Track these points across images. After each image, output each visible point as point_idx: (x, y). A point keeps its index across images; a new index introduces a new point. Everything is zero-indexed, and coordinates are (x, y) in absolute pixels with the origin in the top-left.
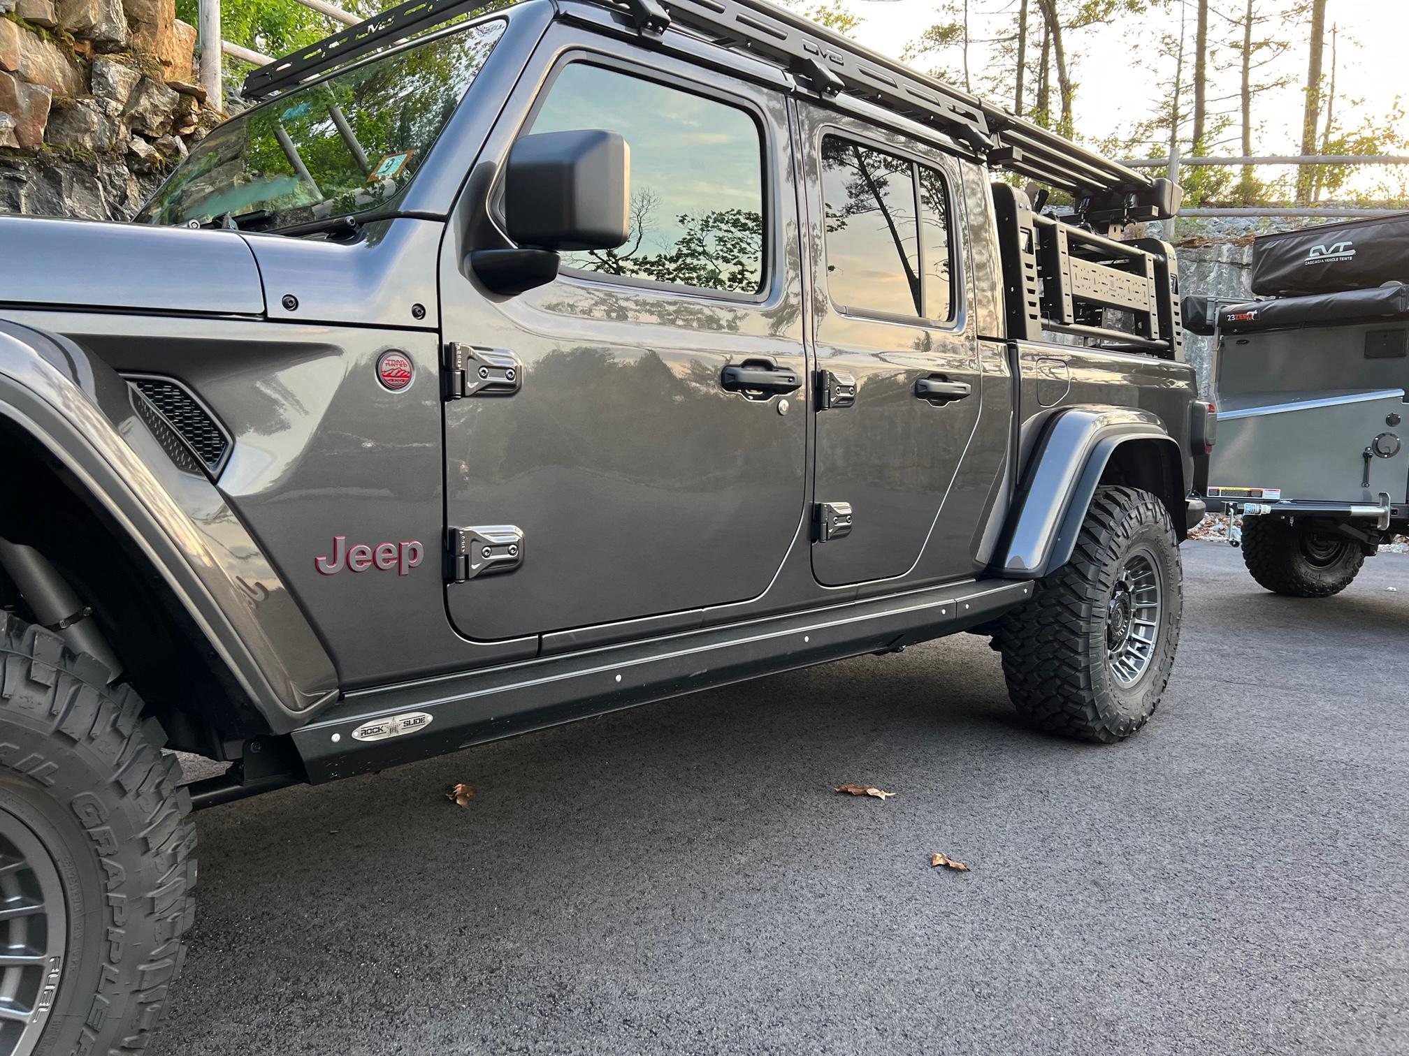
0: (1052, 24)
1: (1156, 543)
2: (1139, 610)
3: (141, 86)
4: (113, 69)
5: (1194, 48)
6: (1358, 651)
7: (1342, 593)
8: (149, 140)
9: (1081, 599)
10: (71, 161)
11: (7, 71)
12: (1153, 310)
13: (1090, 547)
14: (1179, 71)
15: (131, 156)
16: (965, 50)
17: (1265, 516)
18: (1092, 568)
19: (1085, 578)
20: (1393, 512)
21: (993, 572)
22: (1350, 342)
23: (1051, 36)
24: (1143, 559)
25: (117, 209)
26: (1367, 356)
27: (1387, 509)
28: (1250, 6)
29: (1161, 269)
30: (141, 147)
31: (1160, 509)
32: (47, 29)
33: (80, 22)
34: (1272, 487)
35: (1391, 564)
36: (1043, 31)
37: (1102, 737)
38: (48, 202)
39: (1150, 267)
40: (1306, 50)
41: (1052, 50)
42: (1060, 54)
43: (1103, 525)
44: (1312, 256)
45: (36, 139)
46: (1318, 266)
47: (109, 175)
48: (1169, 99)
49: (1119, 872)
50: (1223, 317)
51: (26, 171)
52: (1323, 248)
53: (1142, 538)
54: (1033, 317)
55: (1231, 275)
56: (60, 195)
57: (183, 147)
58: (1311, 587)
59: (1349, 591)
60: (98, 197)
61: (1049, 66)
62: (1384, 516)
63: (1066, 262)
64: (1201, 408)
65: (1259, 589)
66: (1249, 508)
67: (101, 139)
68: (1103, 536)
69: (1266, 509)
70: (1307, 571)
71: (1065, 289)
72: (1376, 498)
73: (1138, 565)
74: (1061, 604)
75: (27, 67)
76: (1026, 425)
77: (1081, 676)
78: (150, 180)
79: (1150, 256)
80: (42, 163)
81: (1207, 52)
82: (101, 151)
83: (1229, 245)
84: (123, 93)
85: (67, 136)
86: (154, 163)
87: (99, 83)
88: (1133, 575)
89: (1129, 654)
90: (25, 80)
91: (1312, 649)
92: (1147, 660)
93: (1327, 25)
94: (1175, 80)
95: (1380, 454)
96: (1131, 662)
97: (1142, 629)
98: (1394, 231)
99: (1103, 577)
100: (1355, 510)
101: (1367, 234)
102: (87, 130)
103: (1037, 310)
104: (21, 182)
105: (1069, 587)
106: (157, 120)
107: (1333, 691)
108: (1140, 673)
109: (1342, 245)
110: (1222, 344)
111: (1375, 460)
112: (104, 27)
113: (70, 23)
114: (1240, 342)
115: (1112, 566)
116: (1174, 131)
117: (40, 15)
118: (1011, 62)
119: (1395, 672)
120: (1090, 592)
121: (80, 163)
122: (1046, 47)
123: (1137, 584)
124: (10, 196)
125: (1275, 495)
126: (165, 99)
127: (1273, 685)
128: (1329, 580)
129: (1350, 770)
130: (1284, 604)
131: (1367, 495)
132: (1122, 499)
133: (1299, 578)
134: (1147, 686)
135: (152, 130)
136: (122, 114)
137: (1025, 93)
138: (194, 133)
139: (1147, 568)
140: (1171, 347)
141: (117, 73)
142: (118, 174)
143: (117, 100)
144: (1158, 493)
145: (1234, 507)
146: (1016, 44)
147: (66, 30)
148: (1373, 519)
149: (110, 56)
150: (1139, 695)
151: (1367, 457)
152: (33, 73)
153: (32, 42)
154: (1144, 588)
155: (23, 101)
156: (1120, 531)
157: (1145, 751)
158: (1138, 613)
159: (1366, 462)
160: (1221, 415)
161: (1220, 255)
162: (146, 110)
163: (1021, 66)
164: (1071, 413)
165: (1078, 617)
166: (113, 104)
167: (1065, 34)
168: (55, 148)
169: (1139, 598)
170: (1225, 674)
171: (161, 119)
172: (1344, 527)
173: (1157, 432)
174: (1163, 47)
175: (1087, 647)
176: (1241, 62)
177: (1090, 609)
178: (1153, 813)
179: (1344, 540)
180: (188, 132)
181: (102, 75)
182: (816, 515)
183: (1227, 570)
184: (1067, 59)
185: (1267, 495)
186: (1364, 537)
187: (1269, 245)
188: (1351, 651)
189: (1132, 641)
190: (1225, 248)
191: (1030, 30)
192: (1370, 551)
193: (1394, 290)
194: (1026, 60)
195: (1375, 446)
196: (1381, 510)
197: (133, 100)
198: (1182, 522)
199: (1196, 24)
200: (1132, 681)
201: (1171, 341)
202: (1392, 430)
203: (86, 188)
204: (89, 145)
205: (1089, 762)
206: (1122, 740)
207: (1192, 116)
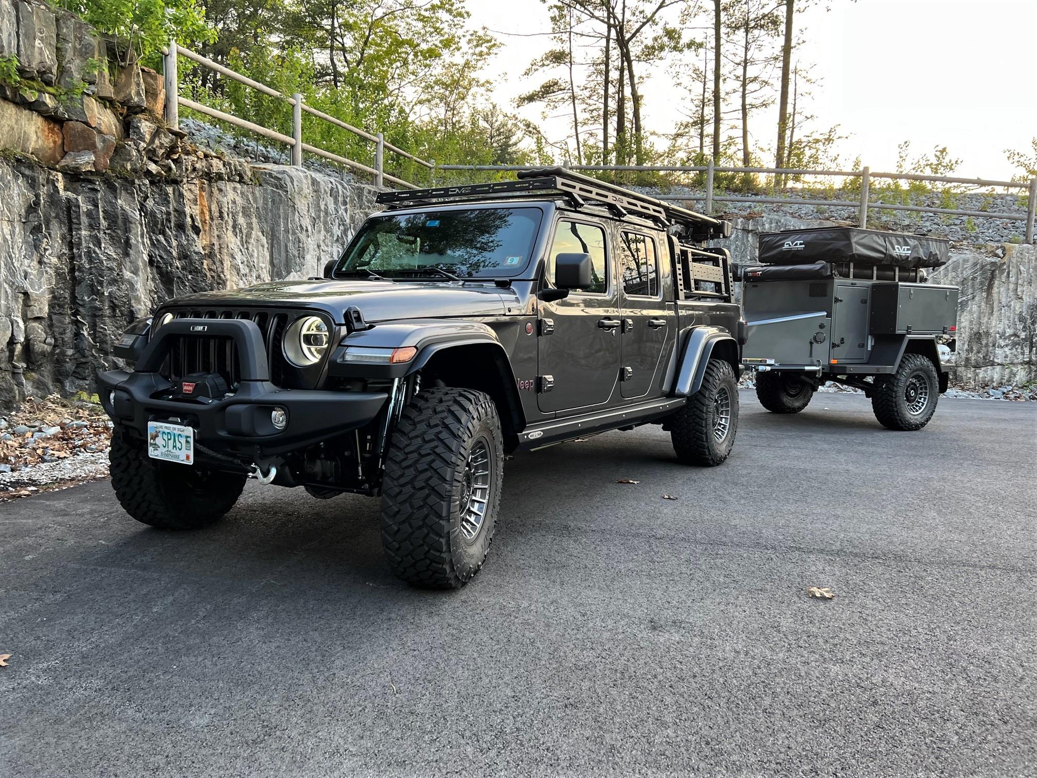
0: (625, 56)
1: (729, 383)
2: (722, 411)
3: (156, 134)
4: (143, 124)
5: (713, 77)
6: (810, 434)
7: (803, 411)
8: (156, 162)
9: (703, 405)
10: (121, 178)
11: (92, 127)
12: (723, 281)
13: (706, 384)
14: (704, 92)
15: (148, 173)
16: (571, 69)
17: (768, 372)
18: (707, 393)
19: (705, 397)
20: (823, 369)
21: (672, 394)
22: (802, 288)
23: (626, 64)
24: (724, 389)
25: (143, 205)
26: (811, 295)
27: (820, 367)
28: (746, 55)
29: (725, 261)
30: (153, 168)
31: (730, 369)
32: (109, 101)
33: (125, 97)
34: (771, 358)
35: (828, 398)
36: (620, 60)
37: (711, 462)
38: (111, 202)
39: (721, 262)
40: (778, 85)
41: (626, 72)
42: (632, 77)
43: (711, 375)
44: (786, 246)
45: (105, 166)
46: (789, 251)
47: (139, 185)
48: (699, 108)
49: (727, 497)
50: (746, 273)
51: (99, 185)
52: (790, 243)
53: (724, 381)
54: (681, 290)
55: (743, 236)
56: (116, 198)
57: (173, 166)
58: (789, 408)
59: (807, 410)
60: (134, 198)
61: (625, 83)
62: (819, 370)
63: (692, 265)
64: (742, 323)
65: (764, 410)
66: (761, 368)
67: (135, 165)
68: (711, 379)
69: (769, 368)
70: (787, 400)
71: (692, 277)
72: (816, 363)
73: (722, 392)
74: (696, 407)
75: (100, 124)
76: (681, 332)
77: (704, 436)
78: (157, 186)
79: (720, 257)
80: (107, 179)
81: (721, 81)
82: (134, 170)
83: (742, 219)
84: (148, 137)
85: (117, 163)
86: (162, 178)
87: (134, 132)
88: (720, 396)
89: (719, 430)
90: (100, 132)
91: (790, 434)
92: (726, 432)
93: (792, 67)
94: (701, 97)
95: (817, 342)
96: (720, 433)
97: (724, 419)
98: (821, 237)
99: (711, 396)
100: (807, 368)
101: (810, 237)
102: (130, 160)
103: (682, 287)
104: (97, 191)
105: (699, 401)
106: (162, 151)
107: (799, 448)
108: (724, 437)
109: (799, 242)
110: (745, 287)
111: (815, 345)
112: (136, 99)
113: (120, 97)
114: (754, 286)
115: (715, 391)
116: (702, 128)
117: (108, 95)
118: (601, 79)
119: (824, 440)
120: (707, 402)
121: (126, 179)
122: (622, 71)
123: (721, 400)
124: (94, 200)
125: (772, 362)
126: (167, 140)
127: (774, 447)
128: (797, 404)
129: (805, 471)
130: (777, 416)
131: (812, 361)
132: (717, 365)
133: (783, 404)
134: (726, 443)
135: (158, 157)
136: (145, 149)
137: (610, 100)
138: (178, 158)
139: (726, 393)
140: (730, 297)
141: (146, 127)
142: (144, 184)
143: (144, 142)
144: (729, 362)
145: (755, 368)
146: (603, 67)
147: (118, 102)
148: (814, 372)
149: (140, 116)
150: (724, 446)
151: (811, 343)
152: (103, 128)
153: (102, 110)
154: (724, 402)
155: (99, 145)
156: (717, 378)
157: (728, 468)
158: (722, 413)
159: (811, 346)
160: (749, 324)
161: (737, 224)
162: (157, 147)
163: (607, 82)
164: (697, 329)
165: (703, 412)
166: (142, 144)
167: (634, 64)
168: (113, 170)
169: (722, 406)
170: (754, 444)
171: (163, 151)
172: (803, 377)
173: (726, 336)
174: (695, 76)
175: (706, 424)
176: (741, 89)
177: (707, 408)
178: (736, 484)
179: (804, 384)
180: (175, 158)
181: (138, 128)
182: (623, 371)
183: (747, 402)
184: (636, 80)
185: (769, 362)
186: (812, 382)
187: (766, 239)
188: (806, 434)
189: (720, 424)
190: (739, 221)
191: (612, 59)
192: (815, 389)
193: (821, 265)
194: (610, 79)
195: (815, 338)
196: (818, 368)
197: (152, 141)
198: (738, 374)
199: (714, 62)
200: (721, 440)
201: (729, 294)
202: (822, 331)
203: (128, 193)
204: (129, 167)
205: (708, 472)
206: (718, 464)
207: (712, 121)
